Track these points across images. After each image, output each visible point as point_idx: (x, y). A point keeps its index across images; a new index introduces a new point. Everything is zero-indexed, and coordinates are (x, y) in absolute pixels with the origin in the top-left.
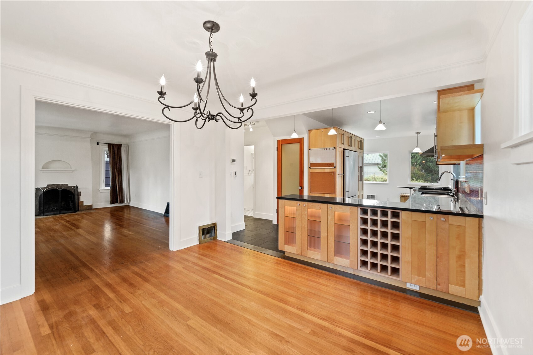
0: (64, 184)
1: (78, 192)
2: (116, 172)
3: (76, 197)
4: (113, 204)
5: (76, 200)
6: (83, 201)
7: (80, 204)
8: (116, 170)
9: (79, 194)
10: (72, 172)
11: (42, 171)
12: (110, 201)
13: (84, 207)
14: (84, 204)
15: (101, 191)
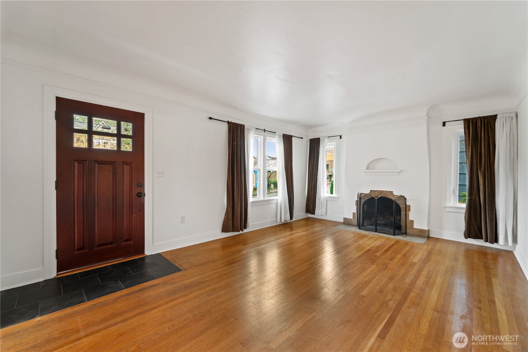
0: (389, 191)
1: (406, 204)
2: (479, 175)
3: (403, 213)
4: (469, 237)
5: (403, 217)
6: (413, 221)
7: (408, 225)
8: (481, 170)
9: (407, 208)
10: (397, 174)
11: (365, 172)
12: (465, 232)
13: (414, 231)
14: (415, 227)
15: (447, 209)
